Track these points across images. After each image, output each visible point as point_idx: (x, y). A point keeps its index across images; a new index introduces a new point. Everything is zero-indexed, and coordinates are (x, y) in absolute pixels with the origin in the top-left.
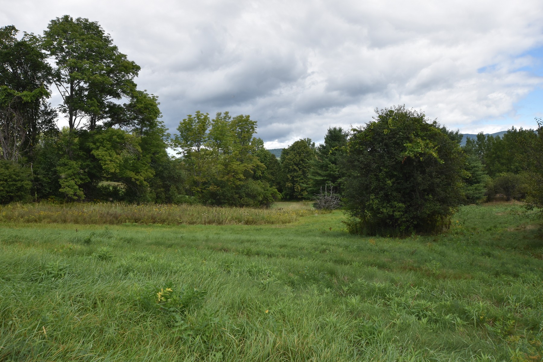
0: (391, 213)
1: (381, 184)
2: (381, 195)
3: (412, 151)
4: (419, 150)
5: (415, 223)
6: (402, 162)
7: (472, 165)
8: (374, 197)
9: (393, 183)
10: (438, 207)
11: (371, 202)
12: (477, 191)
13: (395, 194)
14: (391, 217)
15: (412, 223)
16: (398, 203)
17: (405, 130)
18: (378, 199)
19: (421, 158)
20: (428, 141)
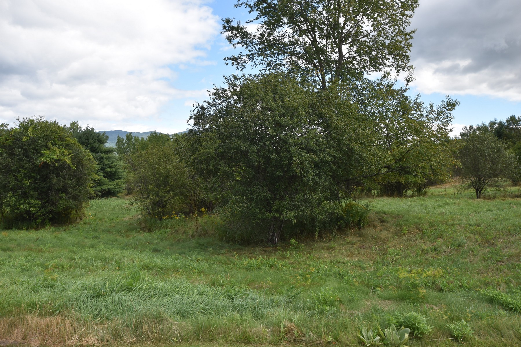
0: (28, 209)
1: (19, 184)
2: (18, 193)
3: (49, 158)
4: (55, 157)
5: (51, 216)
6: (39, 166)
7: (115, 163)
8: (12, 195)
9: (31, 183)
10: (70, 202)
11: (8, 199)
12: (118, 186)
13: (32, 192)
14: (28, 212)
15: (48, 216)
16: (35, 200)
17: (44, 139)
18: (16, 197)
19: (56, 164)
20: (63, 150)
